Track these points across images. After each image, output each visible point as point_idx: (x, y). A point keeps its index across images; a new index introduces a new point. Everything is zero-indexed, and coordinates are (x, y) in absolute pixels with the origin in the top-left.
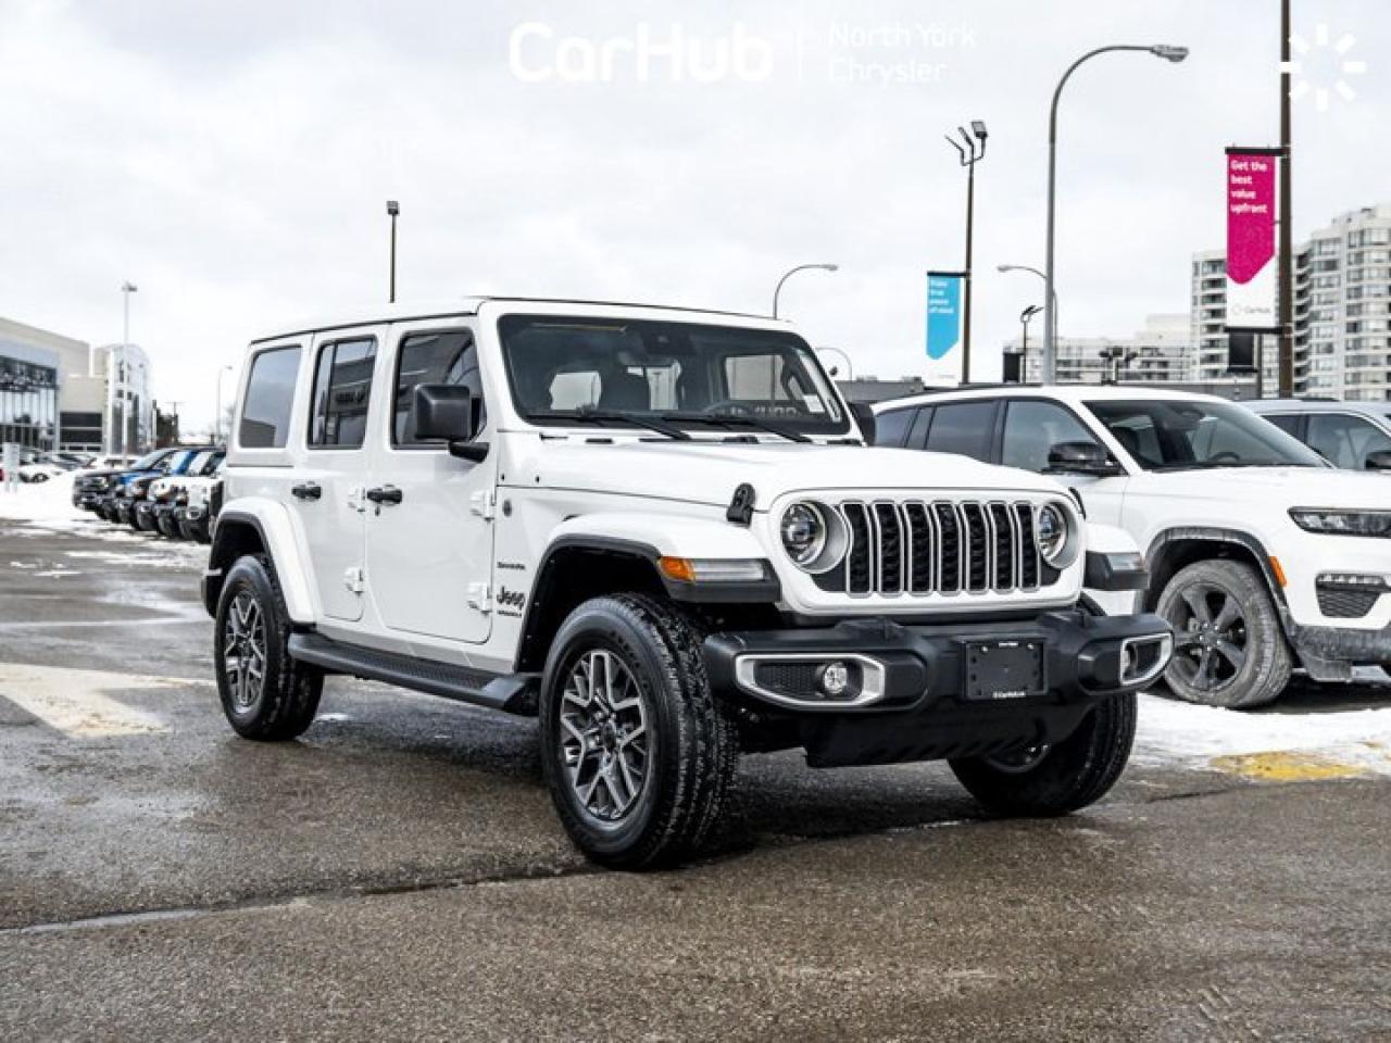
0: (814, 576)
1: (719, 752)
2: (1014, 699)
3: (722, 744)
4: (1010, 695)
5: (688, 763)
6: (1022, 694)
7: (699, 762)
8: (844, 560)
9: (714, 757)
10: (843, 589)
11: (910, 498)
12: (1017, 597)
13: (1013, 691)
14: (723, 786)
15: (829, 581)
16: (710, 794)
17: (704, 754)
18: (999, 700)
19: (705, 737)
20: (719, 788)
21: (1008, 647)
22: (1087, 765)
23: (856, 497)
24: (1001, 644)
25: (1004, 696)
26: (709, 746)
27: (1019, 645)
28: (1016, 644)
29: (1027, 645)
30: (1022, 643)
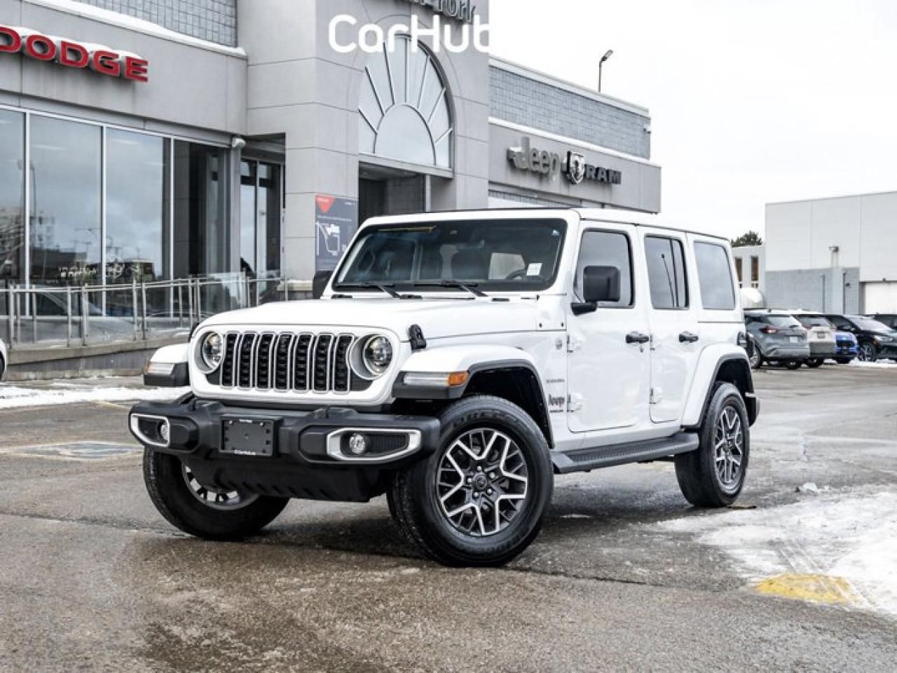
0: (206, 376)
2: (248, 456)
4: (245, 453)
6: (254, 454)
8: (220, 365)
10: (219, 383)
11: (265, 330)
12: (330, 396)
13: (247, 450)
15: (212, 378)
18: (237, 455)
21: (246, 423)
24: (241, 420)
25: (241, 453)
27: (254, 423)
28: (250, 421)
29: (259, 423)
30: (256, 422)
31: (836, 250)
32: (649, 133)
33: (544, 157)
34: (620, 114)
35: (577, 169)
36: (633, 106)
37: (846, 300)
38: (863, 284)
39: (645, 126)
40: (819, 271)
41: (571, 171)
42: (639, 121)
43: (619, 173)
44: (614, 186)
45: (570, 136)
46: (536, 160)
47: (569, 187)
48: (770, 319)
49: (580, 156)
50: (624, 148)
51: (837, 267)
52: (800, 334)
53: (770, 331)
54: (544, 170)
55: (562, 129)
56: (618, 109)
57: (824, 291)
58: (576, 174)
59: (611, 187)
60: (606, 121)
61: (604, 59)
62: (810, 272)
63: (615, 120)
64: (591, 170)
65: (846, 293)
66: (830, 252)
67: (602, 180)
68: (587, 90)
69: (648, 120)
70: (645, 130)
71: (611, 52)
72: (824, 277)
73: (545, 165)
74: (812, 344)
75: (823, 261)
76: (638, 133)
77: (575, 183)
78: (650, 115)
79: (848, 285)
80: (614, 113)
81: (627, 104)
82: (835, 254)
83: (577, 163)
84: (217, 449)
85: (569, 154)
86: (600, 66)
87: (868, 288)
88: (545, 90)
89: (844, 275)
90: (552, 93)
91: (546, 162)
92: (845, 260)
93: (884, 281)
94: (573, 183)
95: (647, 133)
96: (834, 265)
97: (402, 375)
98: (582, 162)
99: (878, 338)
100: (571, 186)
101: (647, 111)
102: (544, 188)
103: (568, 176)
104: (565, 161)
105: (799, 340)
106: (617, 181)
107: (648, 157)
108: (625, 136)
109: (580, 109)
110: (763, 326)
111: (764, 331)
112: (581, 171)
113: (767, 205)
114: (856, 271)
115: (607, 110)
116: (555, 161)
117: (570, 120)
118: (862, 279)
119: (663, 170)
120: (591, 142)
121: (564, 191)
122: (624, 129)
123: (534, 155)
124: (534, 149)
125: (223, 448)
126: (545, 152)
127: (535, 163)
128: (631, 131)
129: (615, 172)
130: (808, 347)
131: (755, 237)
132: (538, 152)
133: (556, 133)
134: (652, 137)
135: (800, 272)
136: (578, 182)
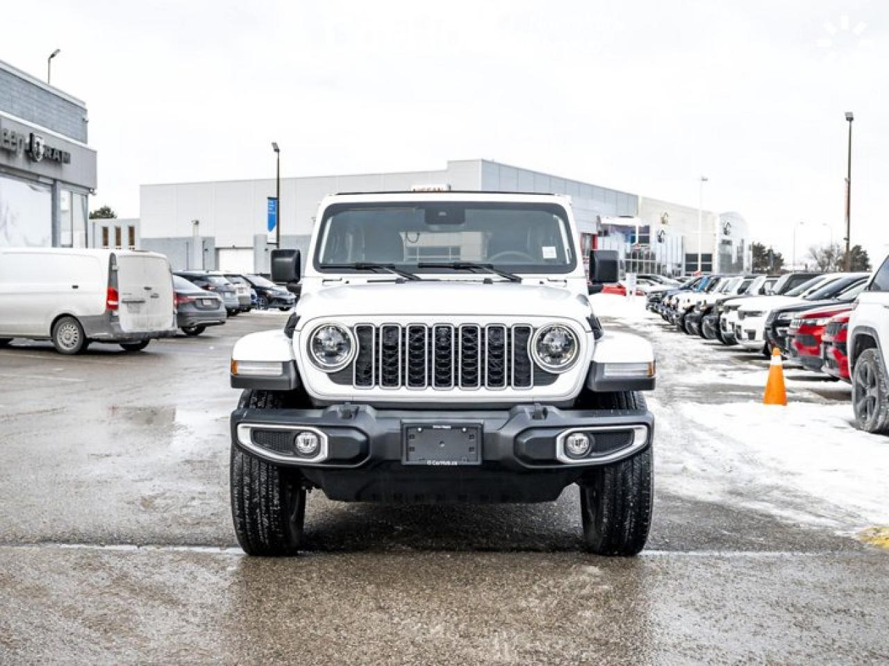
0: (329, 374)
1: (260, 485)
2: (447, 466)
3: (263, 480)
4: (443, 463)
5: (239, 490)
6: (455, 463)
7: (246, 490)
8: (352, 362)
9: (257, 488)
10: (351, 383)
11: (412, 321)
12: (508, 393)
13: (445, 460)
14: (267, 507)
15: (338, 377)
16: (258, 511)
17: (250, 486)
19: (251, 475)
20: (264, 508)
21: (442, 429)
22: (605, 520)
23: (369, 321)
24: (434, 427)
25: (437, 463)
26: (252, 481)
27: (452, 428)
28: (449, 427)
29: (461, 428)
30: (456, 427)
31: (197, 223)
32: (87, 122)
33: (13, 137)
34: (65, 104)
35: (38, 149)
36: (74, 98)
37: (206, 262)
38: (218, 249)
39: (84, 116)
40: (183, 239)
41: (33, 150)
42: (79, 112)
43: (69, 155)
44: (64, 165)
45: (29, 120)
46: (7, 138)
47: (30, 163)
48: (210, 278)
49: (41, 138)
50: (69, 133)
51: (198, 236)
52: (232, 290)
53: (210, 288)
54: (13, 148)
55: (23, 113)
56: (64, 100)
57: (187, 254)
58: (38, 153)
59: (61, 167)
60: (55, 109)
61: (53, 56)
62: (177, 239)
63: (61, 109)
64: (48, 150)
65: (206, 257)
66: (192, 224)
67: (57, 159)
68: (40, 81)
69: (85, 111)
70: (84, 120)
71: (58, 51)
72: (187, 244)
73: (14, 144)
74: (240, 298)
75: (186, 231)
76: (79, 122)
77: (36, 161)
78: (87, 107)
79: (206, 250)
80: (61, 103)
81: (69, 96)
82: (196, 227)
83: (38, 144)
84: (399, 461)
85: (31, 136)
86: (49, 61)
87: (221, 252)
88: (9, 78)
89: (204, 242)
90: (15, 81)
91: (14, 141)
92: (204, 232)
93: (234, 248)
94: (35, 161)
95: (85, 121)
96: (196, 234)
97: (593, 367)
98: (42, 142)
99: (270, 292)
100: (33, 163)
101: (84, 103)
102: (11, 165)
103: (30, 154)
104: (28, 140)
105: (231, 295)
106: (67, 161)
107: (85, 141)
108: (69, 123)
109: (35, 97)
110: (205, 284)
111: (206, 288)
112: (42, 150)
113: (142, 186)
114: (212, 239)
115: (55, 100)
116: (21, 141)
117: (29, 106)
118: (217, 245)
119: (98, 154)
120: (44, 126)
121: (26, 167)
122: (70, 118)
123: (5, 134)
124: (6, 129)
125: (407, 460)
126: (13, 132)
127: (6, 141)
128: (74, 120)
129: (66, 154)
130: (237, 300)
131: (109, 210)
132: (8, 131)
133: (17, 116)
134: (89, 125)
135: (169, 239)
136: (39, 160)
